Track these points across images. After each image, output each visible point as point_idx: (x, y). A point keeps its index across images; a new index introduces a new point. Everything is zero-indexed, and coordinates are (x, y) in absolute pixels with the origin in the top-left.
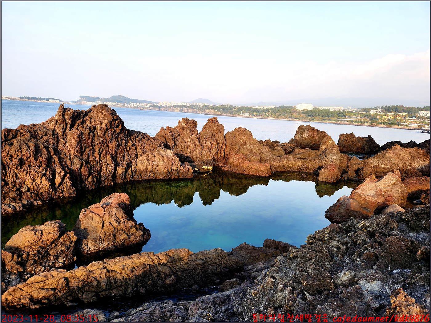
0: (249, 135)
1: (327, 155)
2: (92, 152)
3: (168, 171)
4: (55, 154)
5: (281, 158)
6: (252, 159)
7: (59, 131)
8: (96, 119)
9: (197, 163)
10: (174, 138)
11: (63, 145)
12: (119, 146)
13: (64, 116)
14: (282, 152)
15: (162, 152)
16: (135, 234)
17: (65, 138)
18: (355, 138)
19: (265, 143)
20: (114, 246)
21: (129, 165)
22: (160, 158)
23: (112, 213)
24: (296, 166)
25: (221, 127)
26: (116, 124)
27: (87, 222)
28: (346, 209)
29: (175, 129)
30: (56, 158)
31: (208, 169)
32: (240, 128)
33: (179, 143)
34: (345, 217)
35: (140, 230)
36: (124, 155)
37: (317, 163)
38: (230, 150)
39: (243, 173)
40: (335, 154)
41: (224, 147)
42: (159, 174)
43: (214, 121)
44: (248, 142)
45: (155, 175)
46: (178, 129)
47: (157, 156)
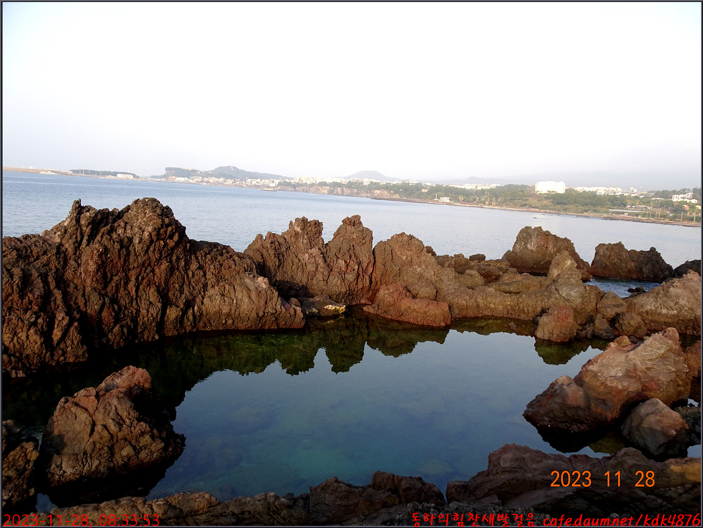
0: (419, 248)
1: (559, 288)
2: (124, 282)
3: (258, 316)
4: (58, 287)
5: (474, 291)
6: (420, 292)
7: (69, 246)
8: (135, 225)
9: (318, 300)
10: (278, 254)
11: (73, 271)
12: (174, 270)
13: (78, 220)
14: (479, 280)
15: (248, 281)
16: (148, 447)
17: (79, 258)
18: (625, 252)
19: (453, 260)
20: (109, 468)
21: (189, 304)
22: (244, 293)
23: (110, 408)
24: (501, 307)
25: (367, 234)
26: (168, 232)
27: (65, 422)
28: (562, 404)
29: (282, 236)
30: (58, 295)
31: (336, 310)
32: (403, 234)
33: (288, 262)
35: (160, 438)
36: (181, 287)
37: (539, 302)
38: (382, 275)
39: (399, 319)
40: (574, 286)
41: (372, 269)
42: (241, 321)
43: (354, 223)
44: (416, 260)
45: (236, 322)
46: (287, 238)
47: (238, 288)
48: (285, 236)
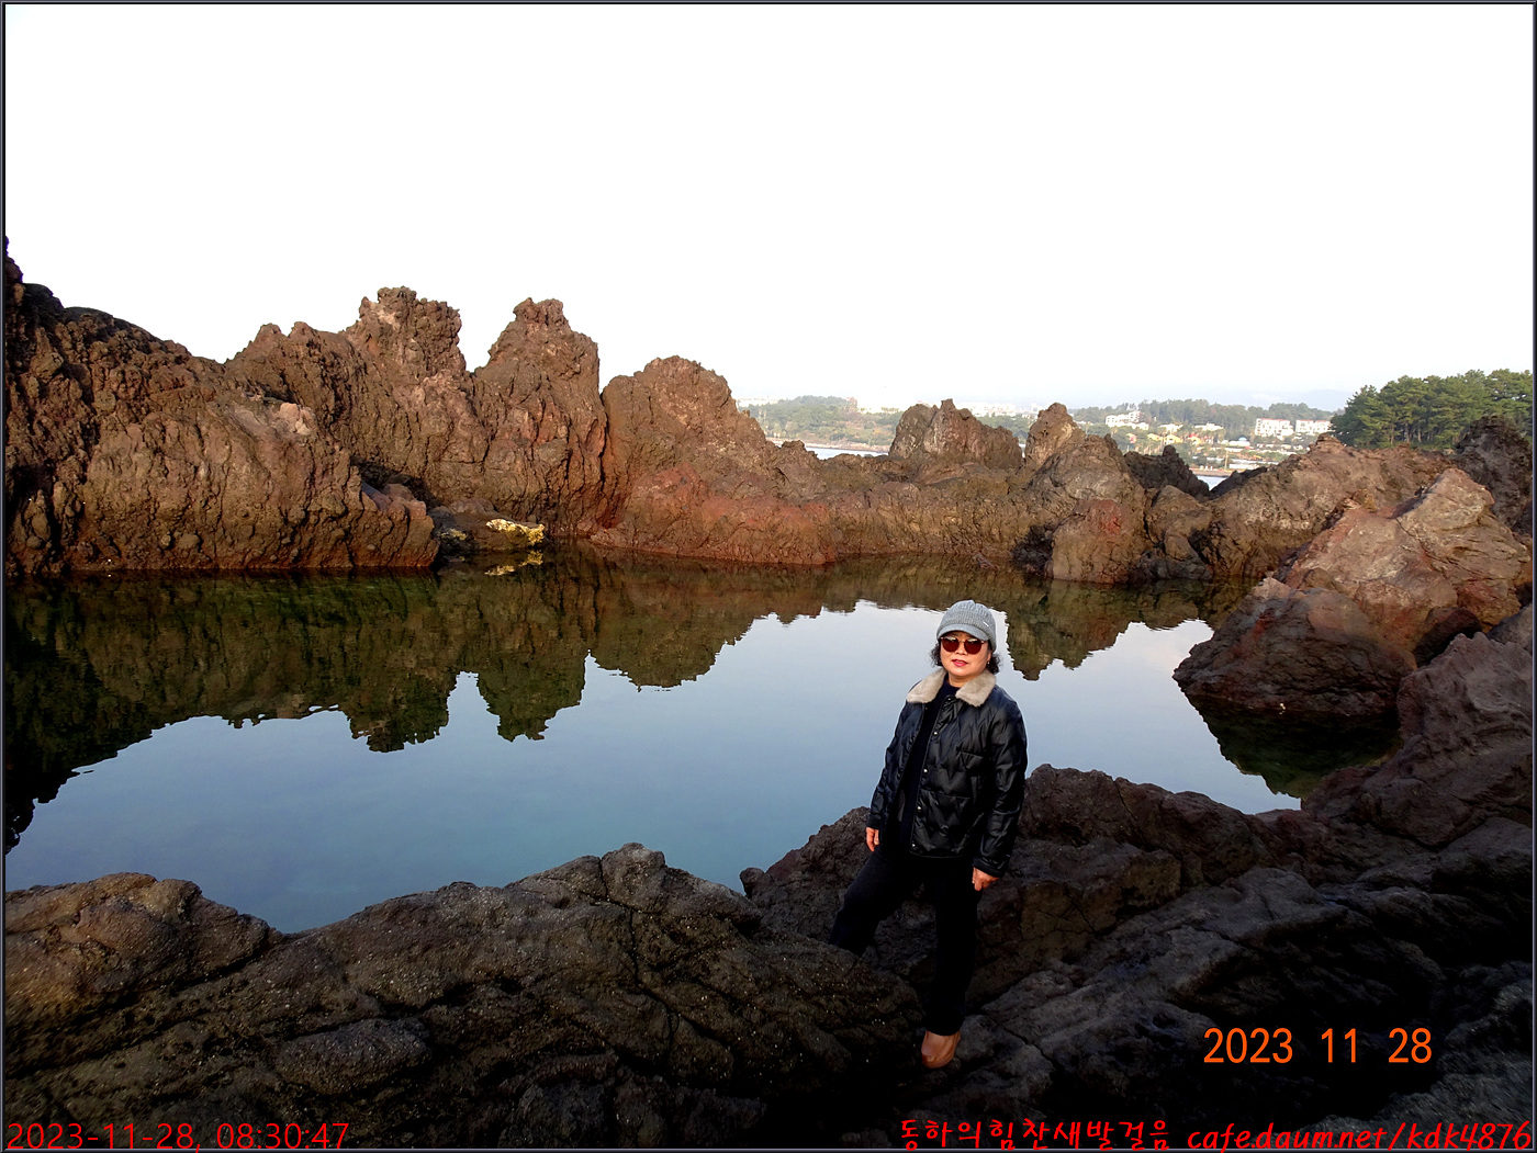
0: (719, 394)
1: (1066, 479)
3: (286, 521)
9: (461, 510)
10: (334, 379)
15: (245, 414)
21: (31, 477)
22: (236, 446)
24: (935, 530)
25: (583, 353)
29: (340, 336)
31: (519, 535)
32: (675, 359)
33: (364, 407)
34: (1303, 681)
37: (1025, 514)
38: (631, 459)
39: (700, 552)
40: (1099, 471)
41: (602, 443)
42: (229, 540)
43: (547, 317)
44: (711, 426)
45: (208, 543)
46: (355, 343)
47: (212, 433)
48: (350, 338)
